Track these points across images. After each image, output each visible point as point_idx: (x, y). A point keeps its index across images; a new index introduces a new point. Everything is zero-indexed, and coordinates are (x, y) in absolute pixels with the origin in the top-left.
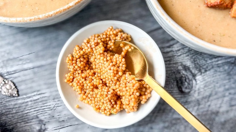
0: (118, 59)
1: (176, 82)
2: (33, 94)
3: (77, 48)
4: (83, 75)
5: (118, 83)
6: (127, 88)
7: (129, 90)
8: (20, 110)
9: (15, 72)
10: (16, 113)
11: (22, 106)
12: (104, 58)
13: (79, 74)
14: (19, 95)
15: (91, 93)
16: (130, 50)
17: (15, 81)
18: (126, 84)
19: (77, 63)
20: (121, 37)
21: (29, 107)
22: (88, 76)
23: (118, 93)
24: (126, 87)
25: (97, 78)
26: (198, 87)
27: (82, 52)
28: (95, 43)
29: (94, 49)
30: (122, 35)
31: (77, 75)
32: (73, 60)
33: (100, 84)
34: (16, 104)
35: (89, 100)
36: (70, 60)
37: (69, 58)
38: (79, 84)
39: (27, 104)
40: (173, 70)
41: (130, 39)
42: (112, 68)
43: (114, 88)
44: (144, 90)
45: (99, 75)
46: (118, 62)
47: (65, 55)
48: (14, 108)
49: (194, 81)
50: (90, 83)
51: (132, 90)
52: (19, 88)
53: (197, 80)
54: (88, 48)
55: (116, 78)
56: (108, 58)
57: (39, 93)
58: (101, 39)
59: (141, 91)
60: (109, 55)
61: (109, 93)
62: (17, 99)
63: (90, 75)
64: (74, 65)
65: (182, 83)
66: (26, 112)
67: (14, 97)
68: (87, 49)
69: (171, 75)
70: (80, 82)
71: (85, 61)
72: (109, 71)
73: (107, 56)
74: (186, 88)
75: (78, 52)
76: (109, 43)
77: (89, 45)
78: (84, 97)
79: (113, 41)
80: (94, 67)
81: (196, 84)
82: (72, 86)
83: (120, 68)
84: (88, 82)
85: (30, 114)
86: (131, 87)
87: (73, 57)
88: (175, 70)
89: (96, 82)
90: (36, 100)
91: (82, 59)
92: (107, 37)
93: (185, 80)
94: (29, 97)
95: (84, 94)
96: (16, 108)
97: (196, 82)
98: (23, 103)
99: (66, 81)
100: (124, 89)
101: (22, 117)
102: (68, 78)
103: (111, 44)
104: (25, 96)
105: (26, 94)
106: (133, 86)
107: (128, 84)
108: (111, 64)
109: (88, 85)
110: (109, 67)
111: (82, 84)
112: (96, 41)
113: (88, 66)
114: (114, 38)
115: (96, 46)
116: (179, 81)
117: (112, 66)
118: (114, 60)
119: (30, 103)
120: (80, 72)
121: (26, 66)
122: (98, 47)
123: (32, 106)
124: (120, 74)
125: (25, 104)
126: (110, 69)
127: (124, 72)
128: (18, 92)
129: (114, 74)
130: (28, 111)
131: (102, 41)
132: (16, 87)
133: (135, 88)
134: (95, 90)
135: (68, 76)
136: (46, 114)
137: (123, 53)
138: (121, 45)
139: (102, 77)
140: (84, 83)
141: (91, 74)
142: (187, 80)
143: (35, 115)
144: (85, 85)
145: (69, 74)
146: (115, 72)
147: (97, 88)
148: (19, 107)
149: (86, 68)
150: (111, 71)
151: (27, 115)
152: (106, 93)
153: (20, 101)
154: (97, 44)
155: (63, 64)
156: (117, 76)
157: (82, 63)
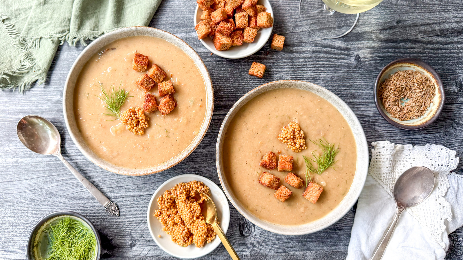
0: (195, 206)
1: (239, 226)
2: (130, 216)
3: (166, 193)
4: (168, 213)
5: (192, 224)
6: (198, 231)
7: (199, 233)
8: (119, 226)
9: (120, 197)
10: (116, 228)
11: (121, 224)
12: (185, 204)
13: (165, 211)
14: (120, 215)
15: (172, 227)
16: (206, 200)
17: (118, 204)
18: (198, 227)
19: (165, 203)
20: (200, 190)
21: (125, 226)
22: (171, 214)
23: (191, 232)
24: (197, 229)
25: (178, 217)
26: (255, 233)
27: (169, 197)
28: (180, 192)
29: (179, 196)
30: (201, 188)
31: (164, 212)
32: (162, 200)
33: (179, 222)
34: (116, 222)
35: (169, 232)
36: (160, 200)
37: (159, 199)
38: (163, 220)
39: (125, 223)
40: (238, 216)
41: (208, 191)
42: (189, 214)
43: (189, 227)
44: (211, 233)
45: (180, 214)
46: (195, 209)
47: (157, 196)
48: (115, 224)
49: (253, 228)
50: (172, 220)
51: (201, 233)
52: (121, 210)
53: (256, 228)
54: (175, 195)
55: (191, 221)
56: (188, 205)
57: (135, 216)
58: (185, 189)
59: (209, 233)
60: (189, 202)
61: (184, 232)
62: (118, 218)
63: (173, 214)
64: (162, 204)
65: (244, 228)
66: (123, 229)
67: (116, 216)
68: (173, 196)
69: (236, 220)
70: (165, 218)
71: (171, 202)
72: (186, 215)
73: (187, 203)
74: (246, 232)
75: (166, 196)
76: (192, 192)
77: (175, 192)
78: (166, 229)
79: (194, 191)
80: (177, 207)
81: (254, 231)
82: (159, 219)
83: (196, 213)
84: (170, 219)
85: (126, 231)
86: (201, 231)
87: (163, 198)
88: (241, 216)
89: (177, 220)
90: (132, 221)
91: (169, 201)
92: (190, 188)
93: (247, 226)
94: (127, 218)
95: (167, 226)
96: (116, 224)
97: (255, 229)
98: (122, 222)
99: (154, 215)
100: (195, 231)
101: (120, 232)
102: (156, 213)
103: (193, 194)
104: (124, 217)
105: (125, 215)
106: (203, 230)
107: (199, 228)
108: (189, 210)
109: (170, 222)
110: (187, 212)
111: (165, 220)
112: (181, 191)
113: (173, 205)
114: (196, 189)
115: (180, 194)
116: (242, 226)
117: (189, 212)
118: (192, 207)
119: (127, 223)
120: (166, 209)
121: (128, 194)
122: (181, 195)
123: (128, 226)
124: (195, 218)
125: (123, 223)
126: (188, 214)
127: (198, 218)
128: (119, 213)
129: (190, 218)
130: (125, 229)
131: (186, 191)
132: (119, 209)
133: (203, 232)
134: (175, 226)
135: (157, 212)
136: (138, 233)
137: (201, 201)
138: (200, 195)
139: (182, 217)
140: (167, 219)
141: (174, 212)
142: (248, 227)
143: (129, 232)
144: (168, 221)
145: (158, 211)
146: (191, 217)
147: (176, 224)
148: (119, 224)
149: (172, 207)
150: (188, 216)
151: (123, 232)
152: (181, 232)
153: (120, 220)
154: (182, 193)
155: (154, 201)
156: (192, 220)
157: (169, 204)
